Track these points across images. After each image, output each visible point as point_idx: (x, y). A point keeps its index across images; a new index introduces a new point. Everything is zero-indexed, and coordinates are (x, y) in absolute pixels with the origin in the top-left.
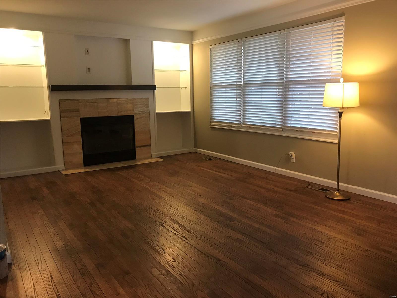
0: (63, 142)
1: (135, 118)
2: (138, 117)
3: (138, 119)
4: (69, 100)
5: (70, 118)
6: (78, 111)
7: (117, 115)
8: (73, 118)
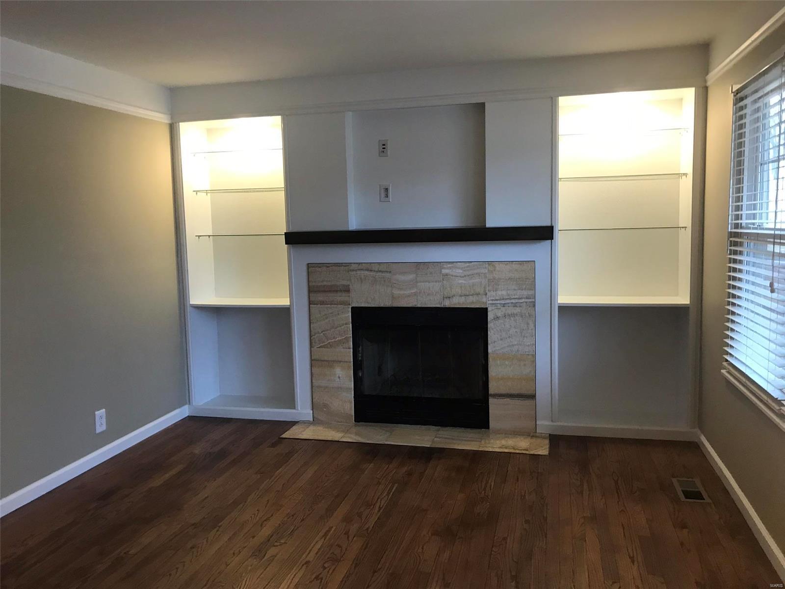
0: (313, 358)
1: (490, 316)
2: (499, 314)
3: (497, 318)
4: (328, 265)
5: (329, 306)
6: (347, 290)
7: (438, 306)
8: (335, 306)
